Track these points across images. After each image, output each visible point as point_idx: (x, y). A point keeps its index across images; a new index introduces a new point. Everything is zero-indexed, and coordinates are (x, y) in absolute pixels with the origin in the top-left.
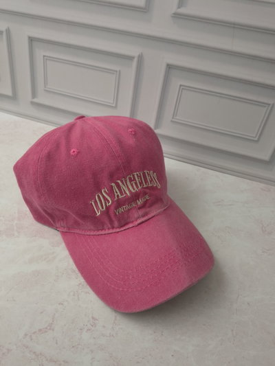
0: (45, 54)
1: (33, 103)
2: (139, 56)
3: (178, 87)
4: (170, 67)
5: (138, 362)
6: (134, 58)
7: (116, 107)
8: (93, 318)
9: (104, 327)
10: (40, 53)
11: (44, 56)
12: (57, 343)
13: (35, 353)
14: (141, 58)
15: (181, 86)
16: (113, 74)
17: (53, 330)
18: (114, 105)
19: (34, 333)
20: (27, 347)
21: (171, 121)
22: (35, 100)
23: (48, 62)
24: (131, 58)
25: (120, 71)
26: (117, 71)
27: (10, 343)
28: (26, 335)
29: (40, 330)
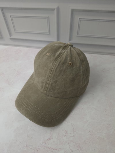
0: (11, 15)
1: (11, 39)
2: (57, 8)
3: (78, 19)
4: (73, 11)
5: (86, 144)
6: (54, 9)
7: (50, 34)
8: (65, 131)
9: (70, 133)
10: (8, 15)
11: (11, 16)
12: (55, 143)
13: (48, 148)
14: (58, 9)
15: (79, 19)
16: (46, 18)
17: (52, 138)
18: (49, 33)
19: (46, 141)
20: (45, 147)
21: (77, 36)
22: (12, 37)
23: (13, 18)
24: (53, 10)
25: (49, 17)
26: (47, 17)
27: (39, 146)
28: (43, 142)
29: (48, 140)
